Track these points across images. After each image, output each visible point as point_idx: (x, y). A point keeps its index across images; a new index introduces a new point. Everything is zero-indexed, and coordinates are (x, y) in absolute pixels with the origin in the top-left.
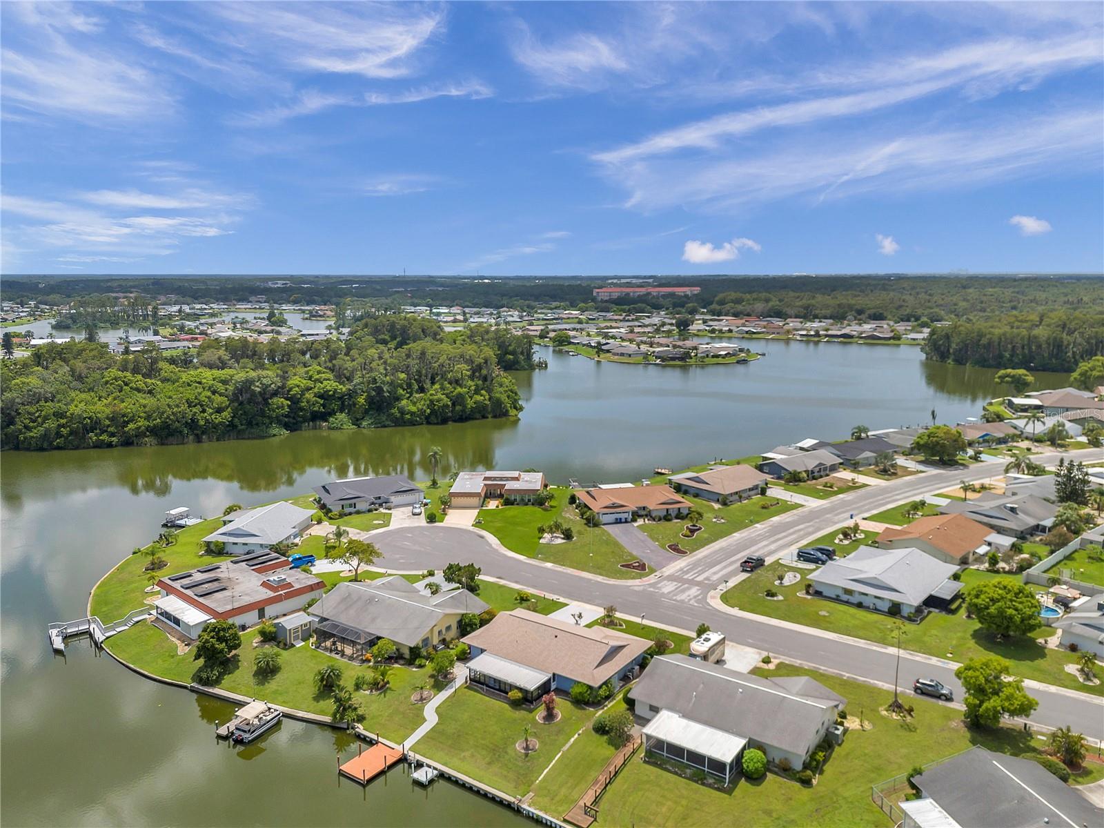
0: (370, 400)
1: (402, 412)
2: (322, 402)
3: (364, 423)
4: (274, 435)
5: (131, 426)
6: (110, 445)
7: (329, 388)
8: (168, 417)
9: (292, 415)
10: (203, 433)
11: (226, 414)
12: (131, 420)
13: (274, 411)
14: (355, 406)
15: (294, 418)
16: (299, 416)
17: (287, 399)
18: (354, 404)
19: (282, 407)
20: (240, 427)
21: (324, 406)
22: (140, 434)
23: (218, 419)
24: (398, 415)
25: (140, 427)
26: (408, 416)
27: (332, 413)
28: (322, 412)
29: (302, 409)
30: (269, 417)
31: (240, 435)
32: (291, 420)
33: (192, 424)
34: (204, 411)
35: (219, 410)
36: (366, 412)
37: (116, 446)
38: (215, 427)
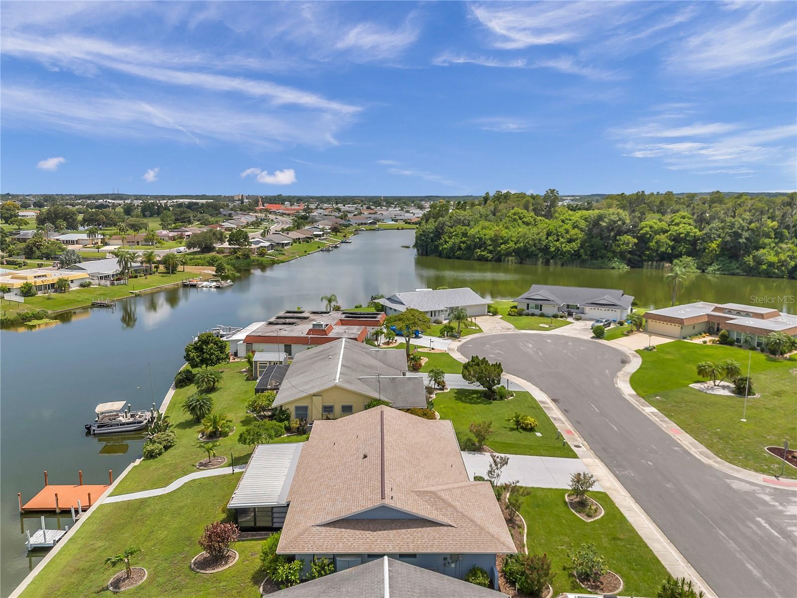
0: (724, 247)
1: (759, 262)
2: (672, 243)
3: (710, 269)
4: (613, 268)
5: (503, 246)
6: (486, 260)
7: (681, 230)
8: (528, 242)
9: (638, 253)
10: (552, 258)
11: (575, 246)
12: (505, 243)
13: (619, 246)
14: (704, 251)
15: (640, 256)
16: (645, 255)
17: (634, 237)
18: (705, 249)
19: (628, 244)
20: (584, 257)
21: (673, 248)
22: (508, 254)
23: (567, 248)
24: (752, 263)
25: (509, 248)
26: (764, 267)
27: (679, 256)
28: (669, 254)
29: (649, 249)
30: (614, 252)
31: (583, 263)
32: (637, 258)
33: (546, 250)
34: (558, 240)
35: (570, 241)
36: (717, 257)
37: (491, 261)
38: (563, 254)
